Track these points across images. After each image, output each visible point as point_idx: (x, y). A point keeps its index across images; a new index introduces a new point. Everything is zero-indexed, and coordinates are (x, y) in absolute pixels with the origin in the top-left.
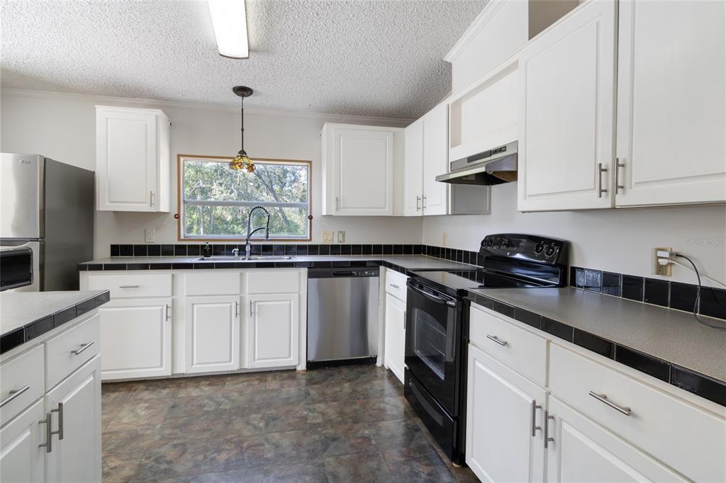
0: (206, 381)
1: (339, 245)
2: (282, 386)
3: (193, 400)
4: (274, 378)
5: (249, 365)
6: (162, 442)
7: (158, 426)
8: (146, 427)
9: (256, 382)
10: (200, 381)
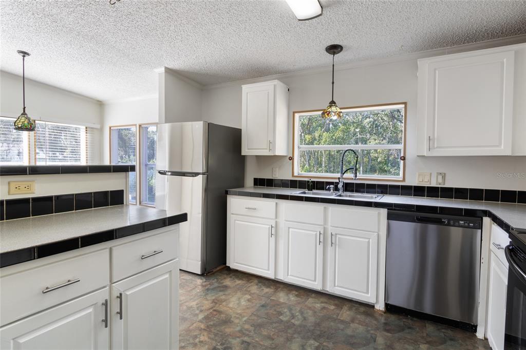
0: (296, 291)
1: (438, 188)
2: (353, 321)
3: (278, 305)
4: (350, 309)
5: (330, 289)
6: (238, 335)
7: (244, 319)
8: (237, 316)
9: (332, 307)
10: (292, 290)
